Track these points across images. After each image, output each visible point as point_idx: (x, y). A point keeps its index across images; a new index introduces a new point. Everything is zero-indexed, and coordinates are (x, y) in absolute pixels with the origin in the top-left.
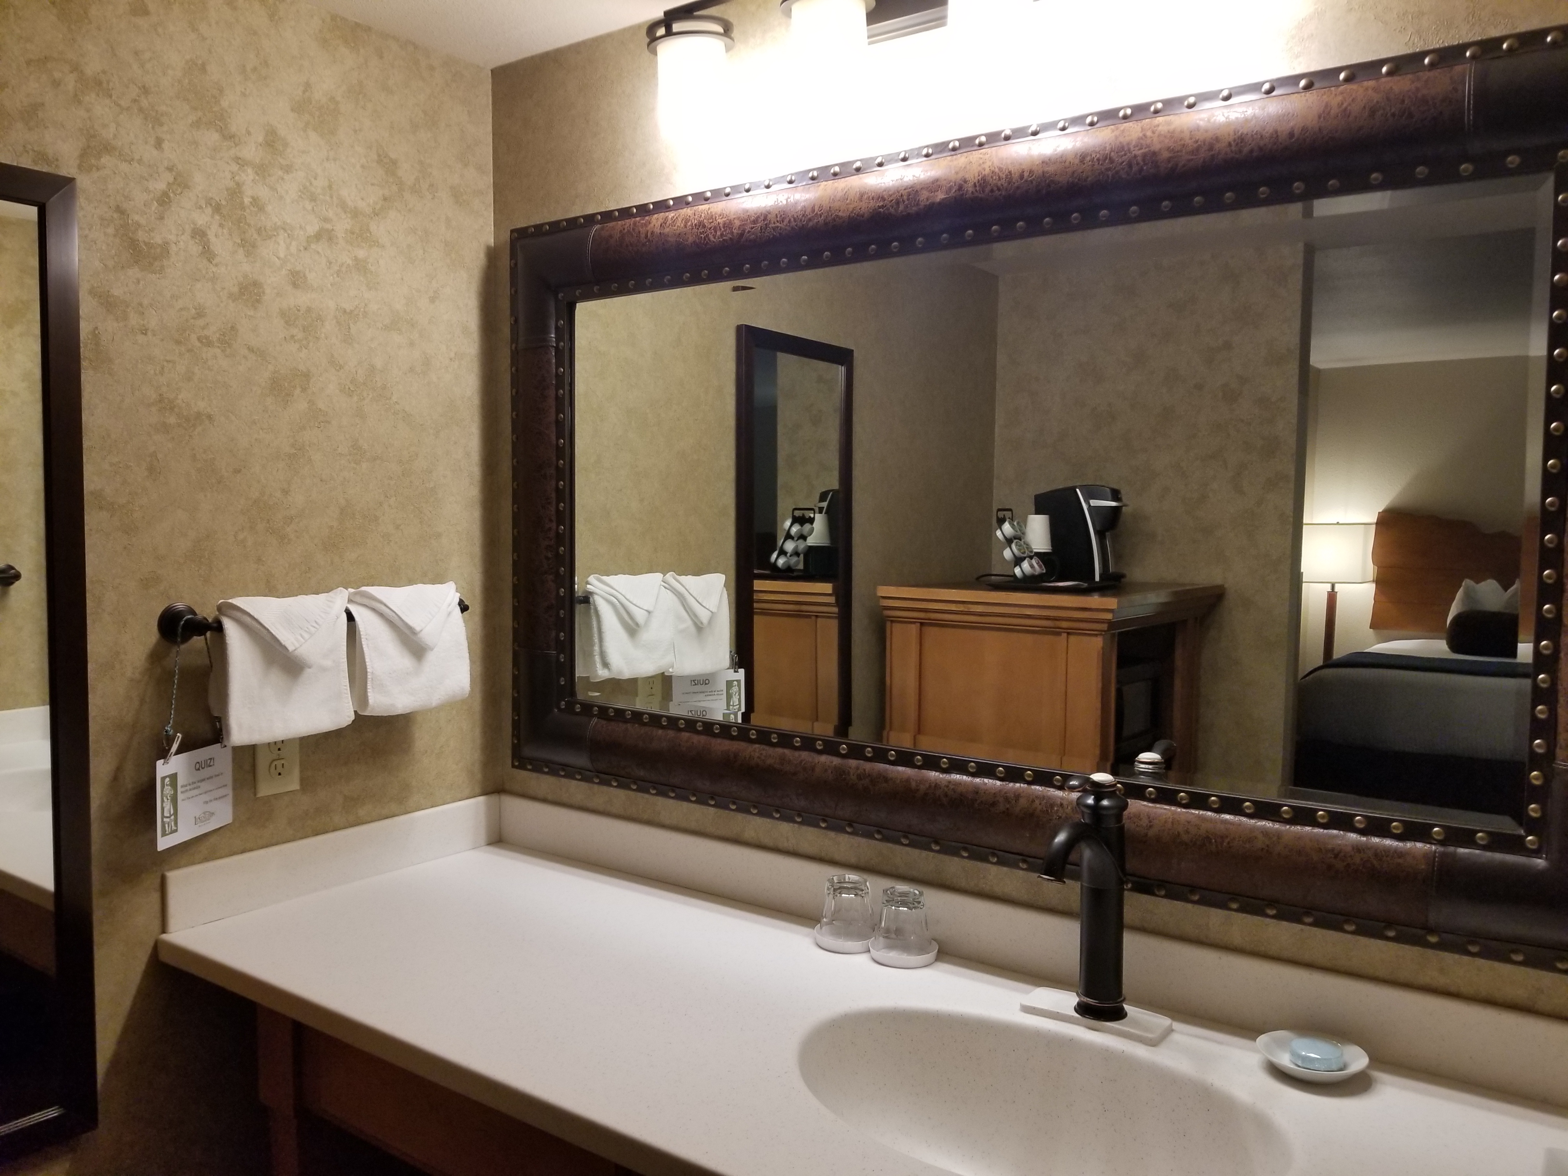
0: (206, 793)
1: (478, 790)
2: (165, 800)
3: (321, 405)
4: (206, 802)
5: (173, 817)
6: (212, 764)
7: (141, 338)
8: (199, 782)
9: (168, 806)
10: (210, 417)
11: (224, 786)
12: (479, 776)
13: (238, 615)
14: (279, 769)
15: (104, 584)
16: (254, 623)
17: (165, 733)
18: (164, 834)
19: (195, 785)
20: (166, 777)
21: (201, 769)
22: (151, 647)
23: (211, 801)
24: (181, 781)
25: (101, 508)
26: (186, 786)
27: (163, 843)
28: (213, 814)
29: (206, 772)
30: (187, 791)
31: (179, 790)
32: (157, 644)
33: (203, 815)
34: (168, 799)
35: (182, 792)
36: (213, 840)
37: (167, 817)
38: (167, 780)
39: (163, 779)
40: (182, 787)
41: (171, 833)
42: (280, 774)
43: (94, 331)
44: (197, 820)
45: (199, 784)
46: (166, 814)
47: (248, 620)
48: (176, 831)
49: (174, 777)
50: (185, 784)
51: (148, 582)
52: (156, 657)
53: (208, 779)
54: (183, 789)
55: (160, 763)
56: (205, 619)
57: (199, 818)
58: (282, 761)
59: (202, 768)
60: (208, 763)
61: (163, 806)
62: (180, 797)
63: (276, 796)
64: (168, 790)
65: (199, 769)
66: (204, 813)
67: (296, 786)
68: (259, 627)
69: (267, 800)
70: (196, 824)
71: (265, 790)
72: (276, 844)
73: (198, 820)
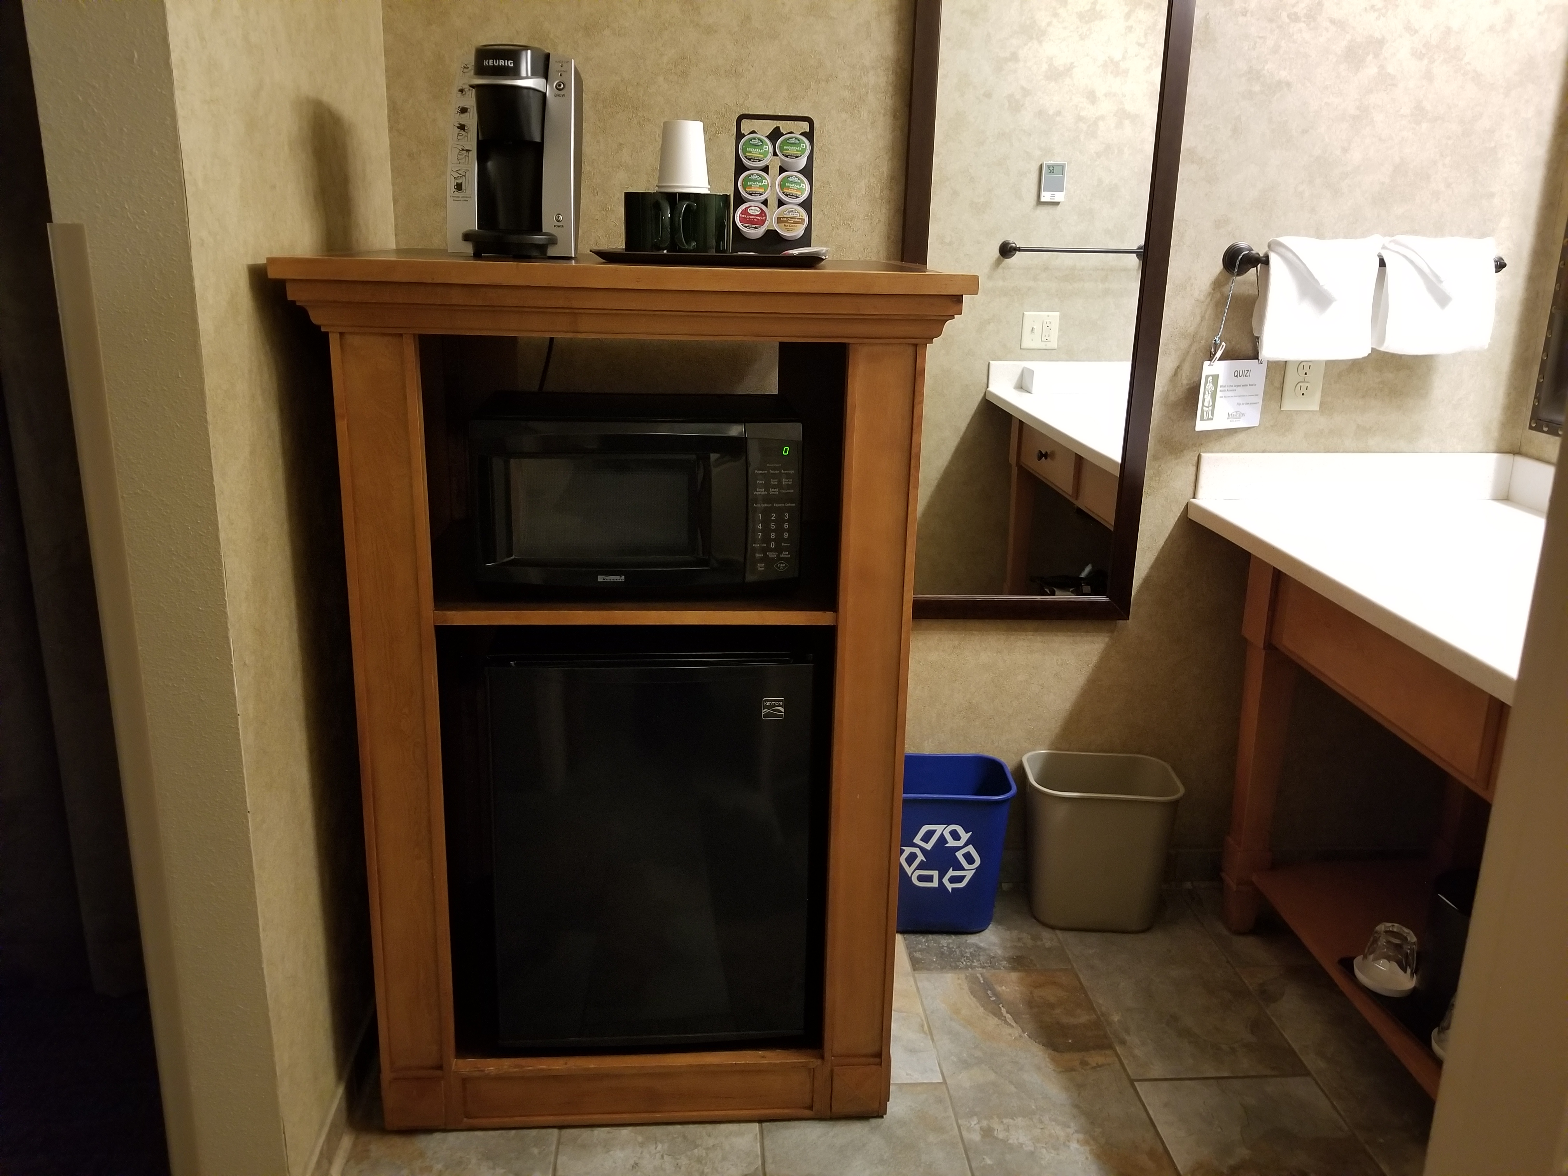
0: (1239, 396)
1: (1492, 447)
2: (1207, 393)
3: (1390, 69)
4: (1239, 404)
5: (1210, 408)
6: (1248, 374)
7: (1241, 19)
8: (1235, 386)
9: (1208, 398)
10: (1289, 84)
11: (1256, 395)
12: (1495, 434)
13: (1282, 250)
14: (1304, 390)
15: (1187, 223)
16: (1295, 259)
17: (1214, 342)
18: (1202, 419)
19: (1231, 388)
20: (1210, 376)
21: (1238, 376)
22: (1215, 275)
23: (1243, 404)
24: (1221, 382)
25: (1193, 162)
26: (1225, 387)
27: (1201, 426)
28: (1243, 415)
29: (1242, 380)
30: (1225, 390)
31: (1219, 388)
32: (1221, 272)
33: (1235, 413)
34: (1209, 393)
35: (1220, 391)
36: (1241, 436)
37: (1206, 407)
38: (1210, 378)
39: (1207, 377)
40: (1221, 386)
41: (1207, 420)
42: (1303, 394)
43: (1206, 16)
44: (1229, 416)
45: (1235, 388)
46: (1206, 404)
47: (1290, 255)
48: (1212, 419)
49: (1216, 378)
50: (1224, 385)
51: (1220, 224)
52: (1218, 284)
53: (1243, 386)
54: (1221, 389)
55: (1206, 363)
56: (1258, 254)
57: (1232, 415)
58: (1307, 384)
59: (1240, 376)
60: (1246, 374)
61: (1204, 398)
62: (1219, 394)
63: (1297, 412)
64: (1210, 386)
65: (1237, 376)
66: (1236, 412)
67: (1316, 408)
68: (1297, 261)
69: (1290, 414)
70: (1228, 419)
71: (1288, 405)
72: (1292, 452)
73: (1231, 416)
